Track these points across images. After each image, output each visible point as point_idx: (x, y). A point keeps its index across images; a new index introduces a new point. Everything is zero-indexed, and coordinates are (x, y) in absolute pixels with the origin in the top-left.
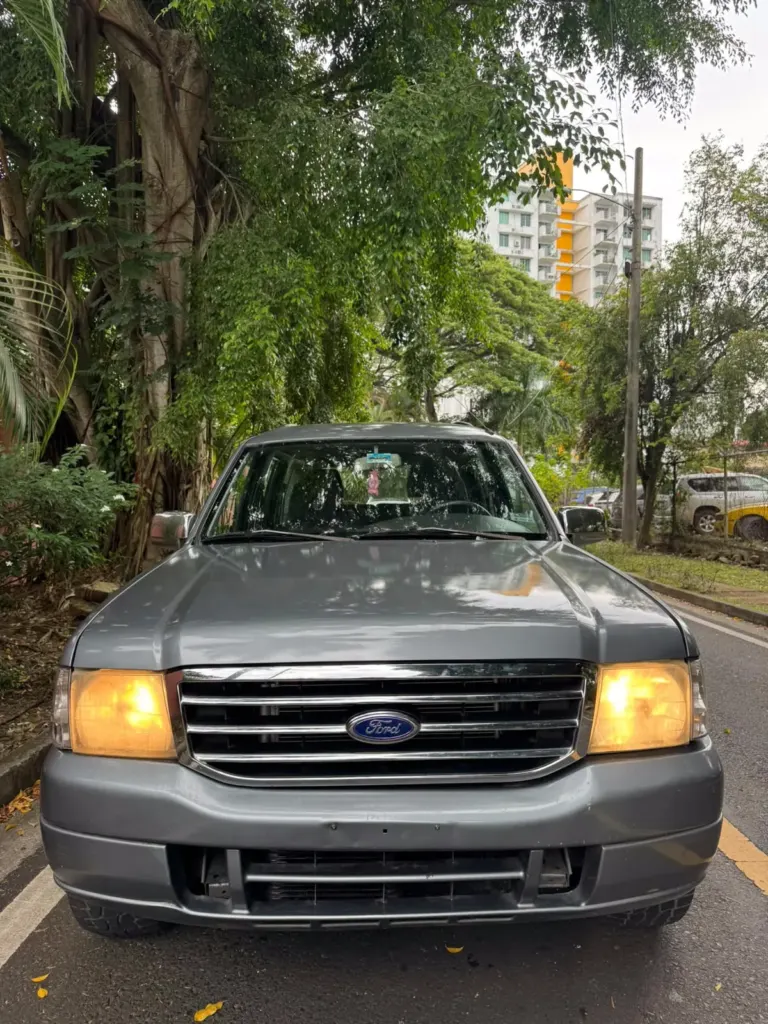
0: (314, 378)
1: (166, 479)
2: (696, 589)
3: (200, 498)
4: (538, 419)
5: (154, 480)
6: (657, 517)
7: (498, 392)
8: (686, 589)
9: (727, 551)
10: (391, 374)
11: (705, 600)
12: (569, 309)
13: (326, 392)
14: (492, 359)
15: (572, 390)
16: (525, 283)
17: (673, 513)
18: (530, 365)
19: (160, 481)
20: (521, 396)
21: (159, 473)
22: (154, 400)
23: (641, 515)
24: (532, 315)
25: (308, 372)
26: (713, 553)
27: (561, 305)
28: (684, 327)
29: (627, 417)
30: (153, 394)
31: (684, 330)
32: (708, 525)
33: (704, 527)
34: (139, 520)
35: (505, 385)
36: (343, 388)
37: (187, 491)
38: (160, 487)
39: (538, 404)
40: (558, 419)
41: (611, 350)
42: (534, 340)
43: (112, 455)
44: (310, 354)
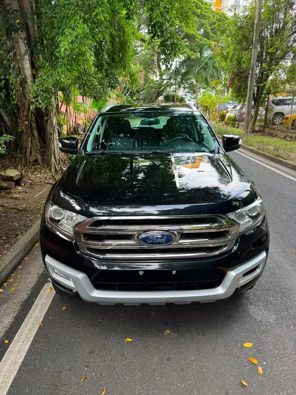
0: (106, 56)
1: (36, 114)
2: (281, 157)
3: (54, 123)
4: (206, 71)
5: (30, 115)
6: (258, 118)
7: (189, 58)
8: (277, 156)
9: (290, 135)
10: (141, 49)
11: (286, 163)
12: (221, 16)
13: (113, 62)
14: (186, 42)
15: (226, 59)
16: (202, 3)
17: (266, 116)
18: (204, 45)
19: (33, 115)
20: (199, 60)
21: (32, 112)
22: (23, 72)
23: (252, 117)
24: (204, 19)
25: (103, 53)
26: (283, 135)
27: (217, 14)
28: (280, 26)
29: (250, 72)
30: (23, 69)
31: (280, 27)
32: (278, 120)
33: (276, 121)
34: (25, 136)
35: (192, 55)
36: (121, 60)
37: (47, 120)
38: (34, 118)
39: (206, 64)
40: (214, 70)
41: (245, 38)
42: (205, 31)
43: (7, 104)
44: (104, 43)
